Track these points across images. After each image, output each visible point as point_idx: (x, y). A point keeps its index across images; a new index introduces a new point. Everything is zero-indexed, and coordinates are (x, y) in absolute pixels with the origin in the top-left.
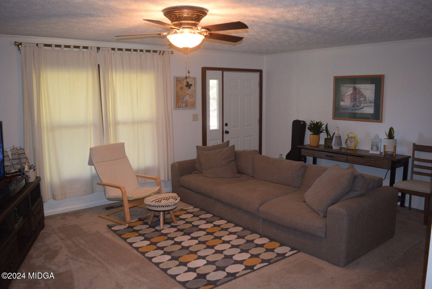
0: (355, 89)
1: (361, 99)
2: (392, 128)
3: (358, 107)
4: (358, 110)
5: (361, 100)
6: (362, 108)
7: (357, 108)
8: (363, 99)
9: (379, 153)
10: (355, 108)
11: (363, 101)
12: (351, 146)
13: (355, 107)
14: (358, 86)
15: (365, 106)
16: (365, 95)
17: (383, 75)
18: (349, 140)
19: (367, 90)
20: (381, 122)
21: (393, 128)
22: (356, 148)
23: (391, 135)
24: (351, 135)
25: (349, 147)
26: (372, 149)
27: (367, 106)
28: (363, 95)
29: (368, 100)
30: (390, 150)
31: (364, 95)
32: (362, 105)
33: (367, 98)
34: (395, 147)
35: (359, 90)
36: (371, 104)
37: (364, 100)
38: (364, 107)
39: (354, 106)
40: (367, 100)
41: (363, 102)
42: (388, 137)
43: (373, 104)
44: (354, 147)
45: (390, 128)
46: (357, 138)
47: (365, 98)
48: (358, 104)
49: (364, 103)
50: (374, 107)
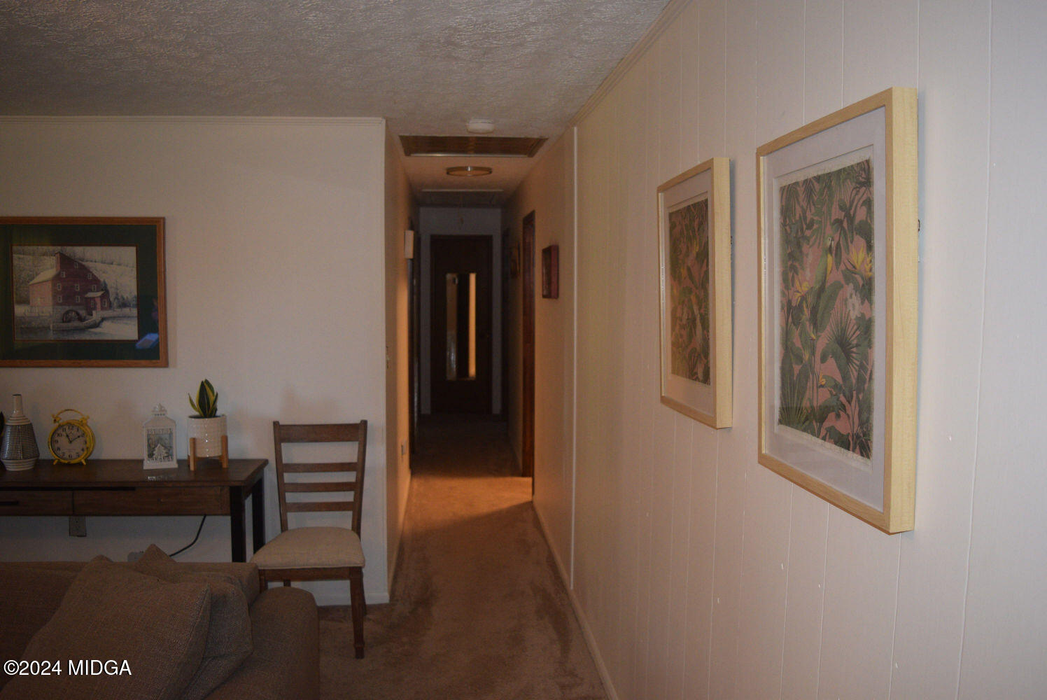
0: (66, 261)
1: (90, 295)
2: (207, 382)
3: (81, 319)
4: (82, 330)
5: (93, 298)
6: (97, 325)
7: (76, 324)
8: (99, 294)
9: (174, 465)
10: (70, 324)
11: (98, 301)
12: (72, 451)
13: (69, 321)
14: (78, 251)
15: (105, 316)
16: (102, 280)
17: (161, 218)
18: (64, 433)
19: (112, 264)
20: (166, 365)
21: (210, 382)
22: (90, 458)
23: (206, 405)
24: (65, 418)
25: (66, 456)
26: (151, 455)
27: (113, 318)
28: (96, 281)
29: (116, 298)
30: (209, 450)
31: (99, 281)
32: (96, 315)
33: (111, 291)
34: (225, 440)
35: (82, 267)
36: (126, 311)
37: (102, 297)
38: (103, 319)
39: (66, 318)
40: (112, 299)
41: (99, 306)
42: (198, 411)
43: (135, 311)
44: (83, 455)
45: (202, 382)
46: (89, 424)
47: (106, 292)
48: (83, 313)
49: (103, 309)
50: (136, 319)
